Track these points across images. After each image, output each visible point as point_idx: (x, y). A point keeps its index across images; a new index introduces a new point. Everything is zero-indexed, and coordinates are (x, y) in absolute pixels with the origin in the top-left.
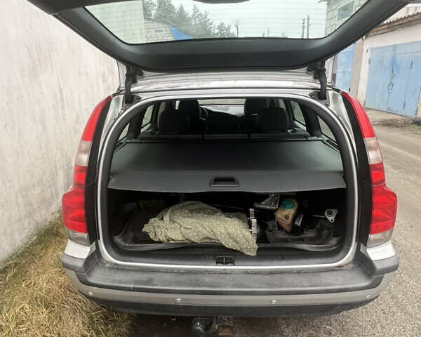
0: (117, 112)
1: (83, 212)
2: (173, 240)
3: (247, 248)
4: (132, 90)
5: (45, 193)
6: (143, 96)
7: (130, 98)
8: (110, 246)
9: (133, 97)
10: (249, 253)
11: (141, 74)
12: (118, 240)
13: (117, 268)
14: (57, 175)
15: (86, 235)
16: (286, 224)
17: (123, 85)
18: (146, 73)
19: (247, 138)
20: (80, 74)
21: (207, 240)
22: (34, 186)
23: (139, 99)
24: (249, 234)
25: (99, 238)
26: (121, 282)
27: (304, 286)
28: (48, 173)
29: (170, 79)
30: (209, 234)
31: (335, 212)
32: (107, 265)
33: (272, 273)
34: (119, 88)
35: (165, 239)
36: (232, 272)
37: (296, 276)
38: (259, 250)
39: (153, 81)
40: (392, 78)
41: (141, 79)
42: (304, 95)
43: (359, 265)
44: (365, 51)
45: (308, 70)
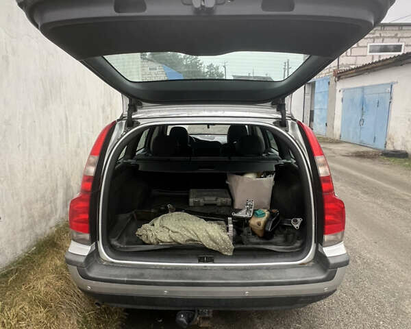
0: (119, 134)
1: (87, 216)
2: (162, 242)
3: (224, 248)
4: (133, 117)
5: (45, 208)
6: (141, 122)
7: (131, 123)
8: (107, 247)
9: (133, 122)
10: (226, 253)
11: (141, 105)
12: (114, 242)
13: (113, 266)
14: (57, 192)
15: (87, 236)
16: (258, 230)
17: (126, 113)
18: (144, 104)
19: (227, 160)
20: (83, 104)
21: (191, 242)
22: (37, 201)
23: (138, 124)
24: (227, 236)
25: (99, 240)
26: (116, 276)
27: (271, 279)
28: (49, 191)
29: (164, 109)
30: (192, 237)
31: (299, 220)
32: (105, 263)
33: (245, 269)
34: (122, 115)
35: (155, 241)
36: (211, 269)
37: (266, 271)
38: (235, 250)
39: (150, 110)
40: (363, 115)
41: (139, 109)
42: (269, 123)
43: (318, 262)
44: (338, 91)
45: (272, 104)
